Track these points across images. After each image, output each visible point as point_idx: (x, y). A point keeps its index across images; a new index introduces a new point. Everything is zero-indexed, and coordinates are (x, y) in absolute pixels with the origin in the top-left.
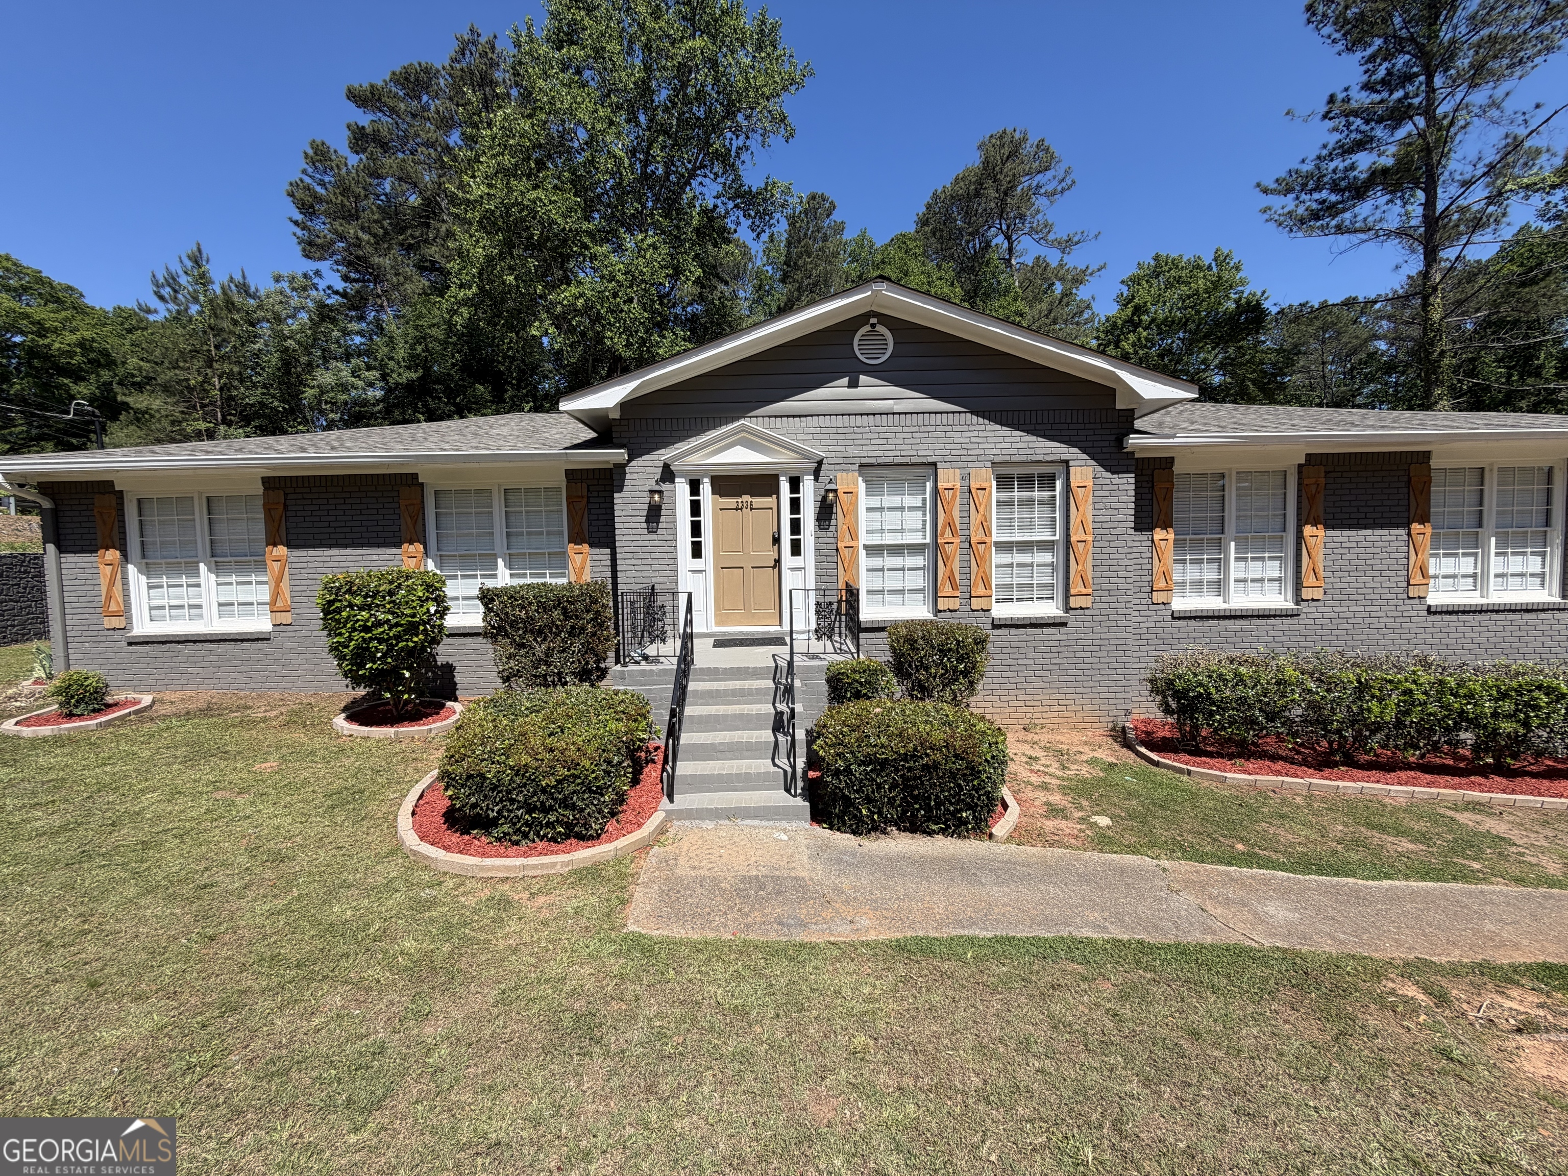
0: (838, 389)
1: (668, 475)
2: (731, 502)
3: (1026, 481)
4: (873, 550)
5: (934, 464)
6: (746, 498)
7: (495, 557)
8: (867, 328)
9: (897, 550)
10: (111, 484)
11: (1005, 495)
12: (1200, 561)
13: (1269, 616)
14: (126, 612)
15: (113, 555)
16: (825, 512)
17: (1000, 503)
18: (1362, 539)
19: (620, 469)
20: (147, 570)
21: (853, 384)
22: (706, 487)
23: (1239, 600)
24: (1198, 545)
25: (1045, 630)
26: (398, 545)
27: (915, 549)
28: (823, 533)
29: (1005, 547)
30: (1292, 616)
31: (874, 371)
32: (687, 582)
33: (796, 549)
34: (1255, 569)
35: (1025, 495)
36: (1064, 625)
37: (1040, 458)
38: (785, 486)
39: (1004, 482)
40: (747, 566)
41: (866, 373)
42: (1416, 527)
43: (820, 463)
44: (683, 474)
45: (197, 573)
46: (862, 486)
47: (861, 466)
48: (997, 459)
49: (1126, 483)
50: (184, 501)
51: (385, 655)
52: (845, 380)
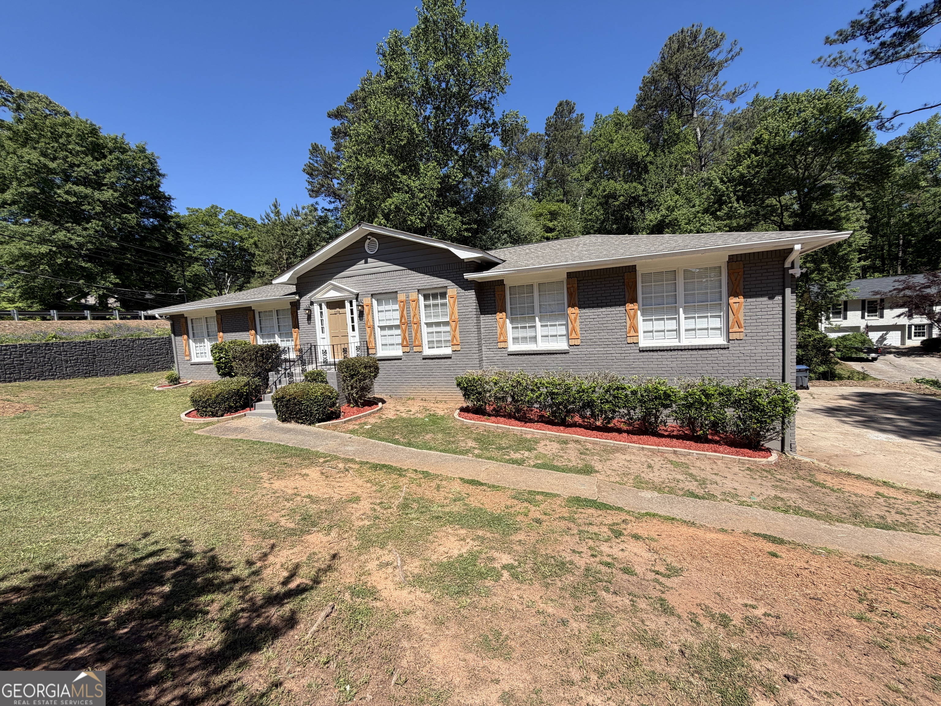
0: (361, 265)
1: (312, 303)
2: (333, 311)
3: (435, 296)
4: (382, 328)
5: (396, 292)
6: (338, 310)
7: (274, 335)
8: (368, 241)
9: (390, 327)
10: (183, 315)
11: (427, 303)
12: (525, 327)
13: (553, 354)
14: (190, 355)
15: (185, 337)
16: (361, 314)
17: (426, 306)
18: (600, 313)
19: (298, 301)
20: (195, 341)
21: (366, 262)
22: (324, 306)
23: (542, 346)
24: (524, 320)
25: (443, 360)
26: (248, 331)
27: (397, 327)
28: (361, 322)
29: (429, 325)
30: (565, 353)
31: (373, 256)
32: (320, 342)
33: (353, 330)
34: (552, 331)
35: (436, 302)
36: (450, 358)
37: (436, 286)
38: (347, 304)
39: (426, 297)
40: (340, 336)
41: (370, 257)
42: (629, 306)
43: (357, 295)
44: (316, 302)
45: (204, 342)
46: (375, 302)
47: (372, 295)
48: (419, 288)
49: (472, 294)
50: (200, 319)
51: (225, 368)
52: (363, 261)
